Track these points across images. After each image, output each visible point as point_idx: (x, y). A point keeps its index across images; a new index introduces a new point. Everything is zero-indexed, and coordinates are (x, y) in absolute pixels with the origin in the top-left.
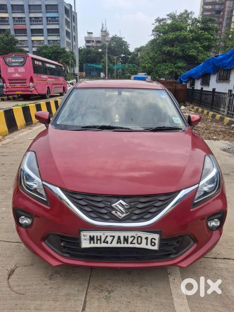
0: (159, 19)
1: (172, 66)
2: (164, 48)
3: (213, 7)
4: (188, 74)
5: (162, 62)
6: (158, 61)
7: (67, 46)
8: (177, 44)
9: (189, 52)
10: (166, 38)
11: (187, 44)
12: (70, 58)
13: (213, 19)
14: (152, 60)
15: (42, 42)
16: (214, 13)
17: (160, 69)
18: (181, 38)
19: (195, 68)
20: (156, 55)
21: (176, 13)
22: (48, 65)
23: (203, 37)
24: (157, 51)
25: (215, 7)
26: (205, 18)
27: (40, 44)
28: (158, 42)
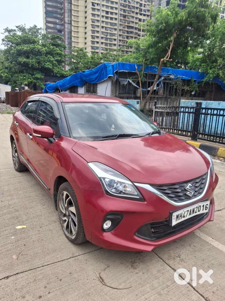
0: (8, 29)
1: (30, 76)
2: (20, 59)
3: (55, 26)
4: (54, 85)
5: (19, 73)
6: (14, 71)
8: (32, 56)
9: (45, 64)
10: (20, 49)
11: (42, 57)
13: (61, 37)
14: (7, 69)
16: (56, 31)
17: (18, 79)
18: (35, 51)
19: (62, 81)
20: (11, 65)
21: (25, 26)
23: (55, 52)
24: (12, 61)
25: (56, 26)
26: (53, 35)
28: (12, 52)
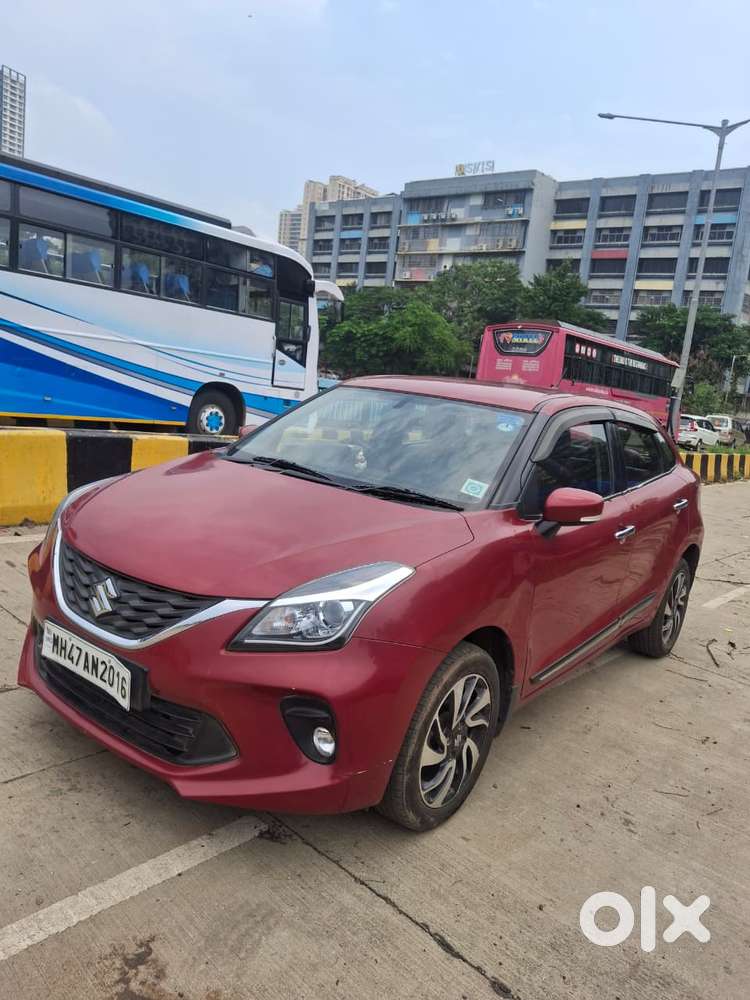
7: (744, 311)
12: (743, 347)
15: (665, 295)
22: (618, 359)
27: (657, 301)
